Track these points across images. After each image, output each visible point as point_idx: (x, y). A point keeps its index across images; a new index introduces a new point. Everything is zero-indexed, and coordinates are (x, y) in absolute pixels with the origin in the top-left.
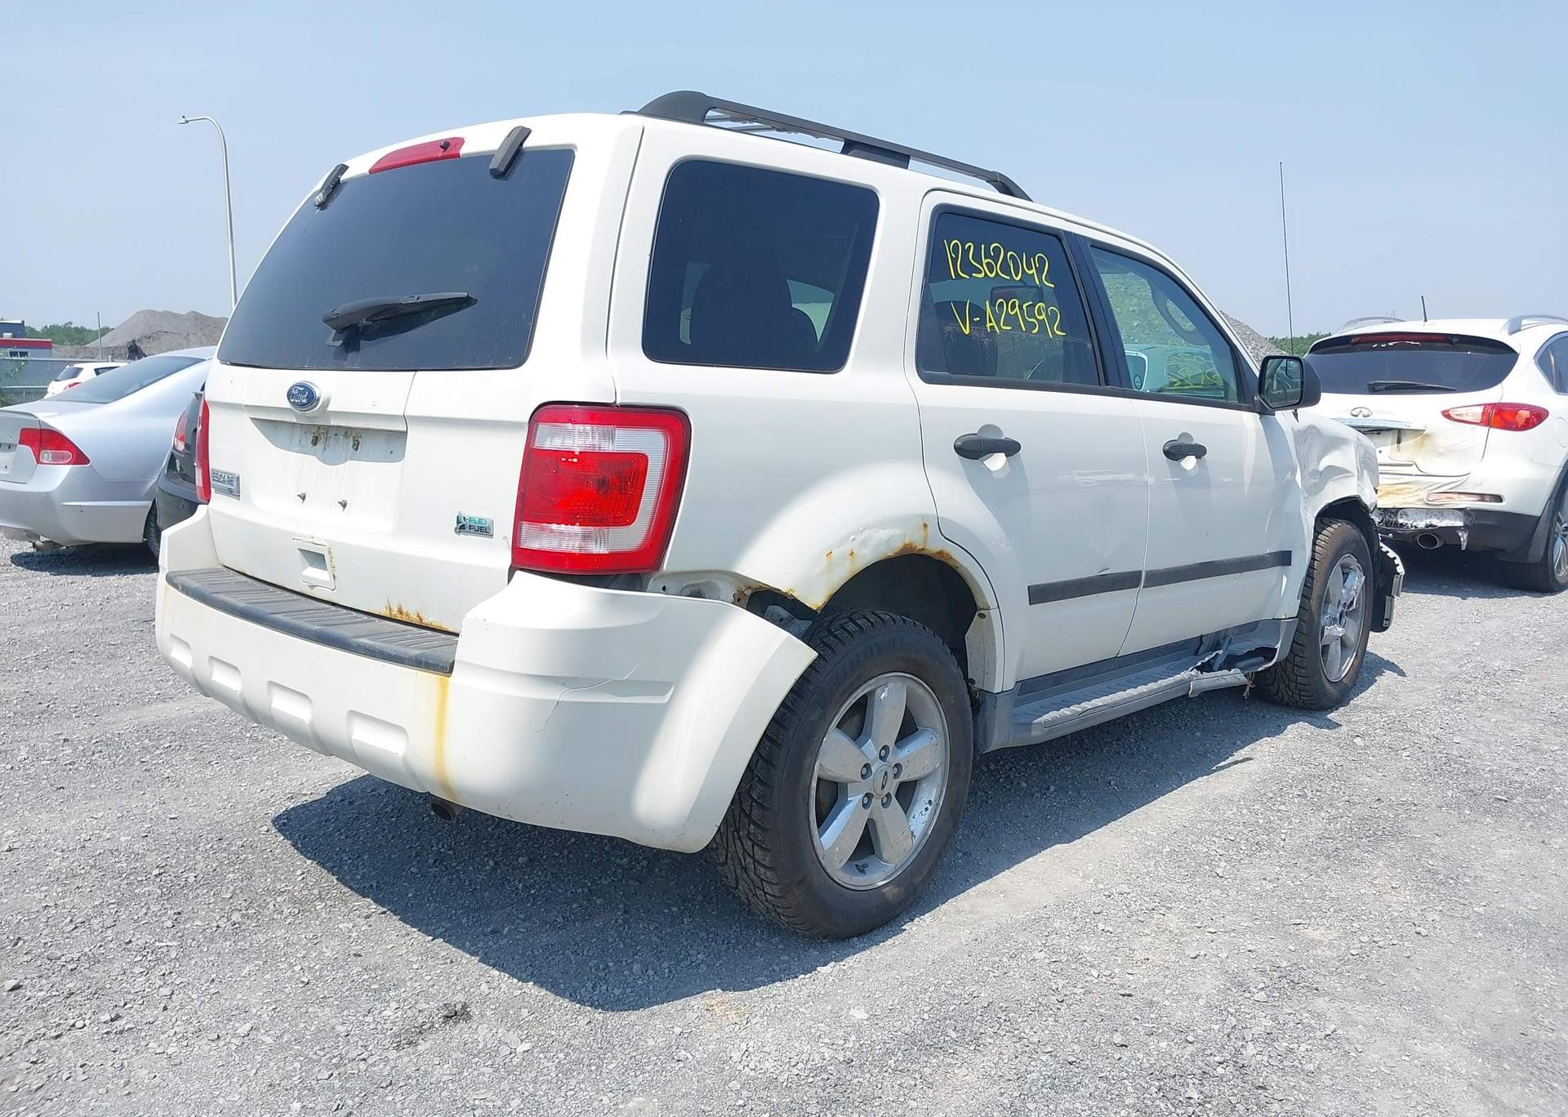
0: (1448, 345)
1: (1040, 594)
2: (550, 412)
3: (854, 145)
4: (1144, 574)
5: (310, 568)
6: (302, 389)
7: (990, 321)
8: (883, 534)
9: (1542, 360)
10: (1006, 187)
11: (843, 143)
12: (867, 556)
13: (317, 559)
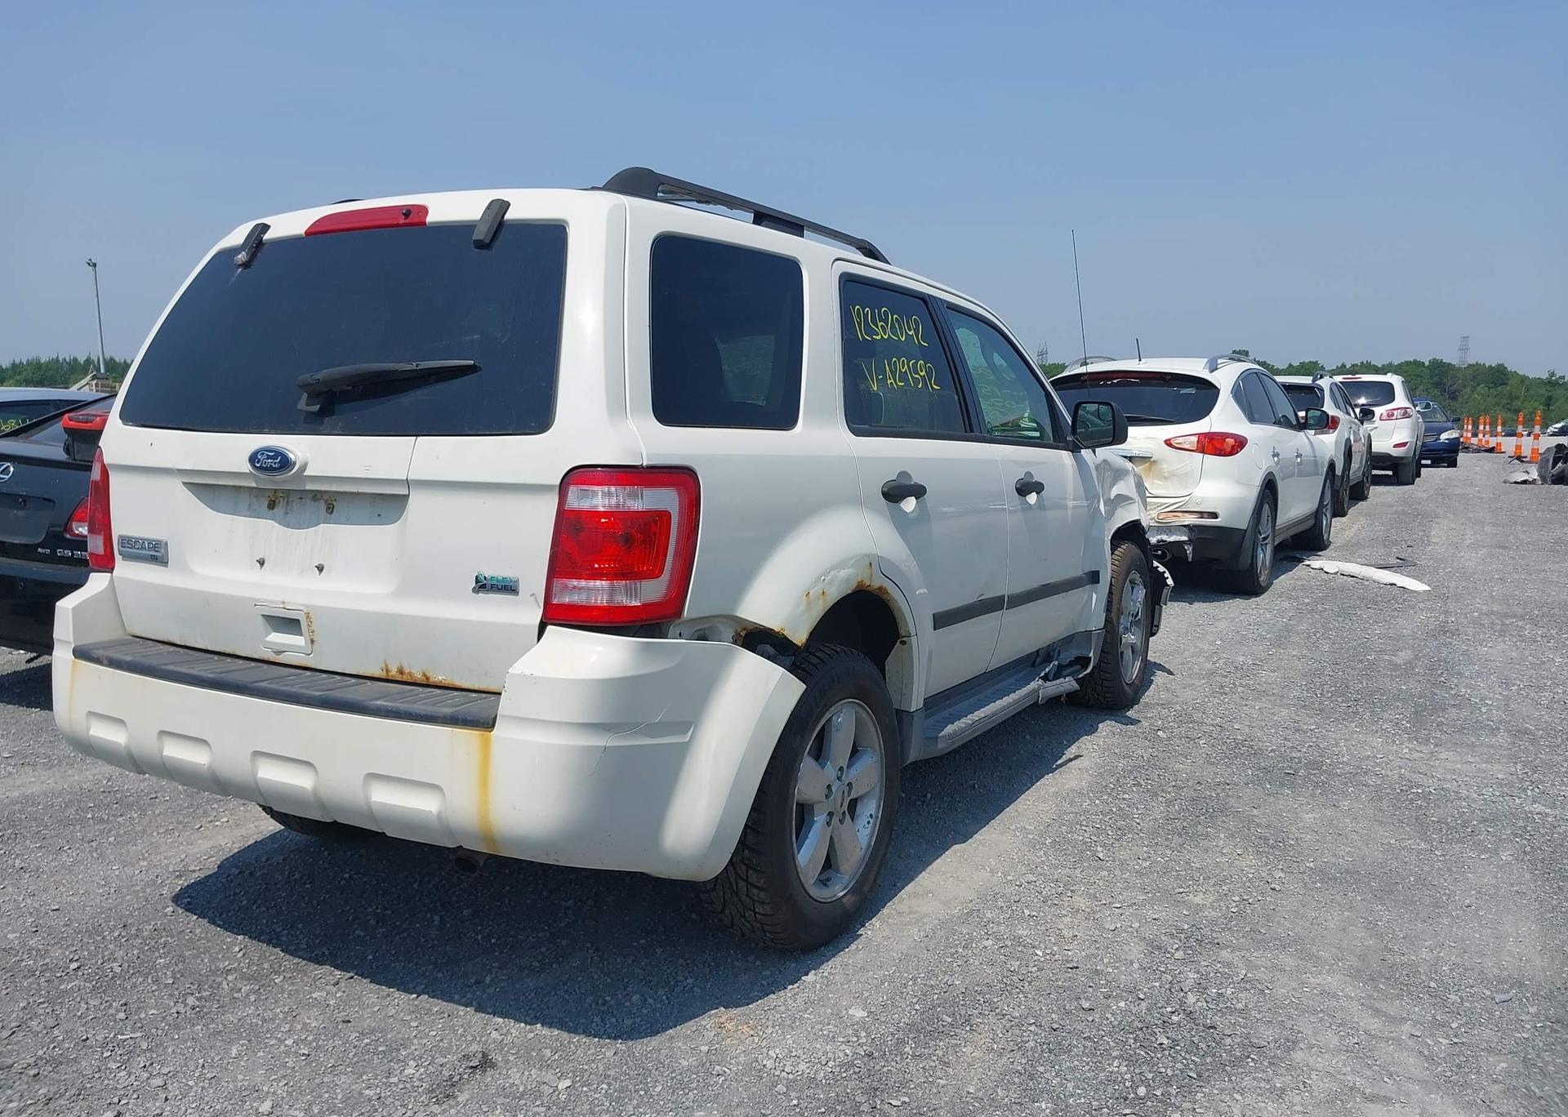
0: (1162, 382)
1: (942, 620)
2: (579, 475)
3: (762, 217)
4: (1006, 596)
5: (274, 633)
6: (272, 454)
7: (890, 379)
8: (843, 573)
9: (1237, 393)
10: (871, 252)
11: (753, 215)
12: (834, 595)
13: (290, 624)
